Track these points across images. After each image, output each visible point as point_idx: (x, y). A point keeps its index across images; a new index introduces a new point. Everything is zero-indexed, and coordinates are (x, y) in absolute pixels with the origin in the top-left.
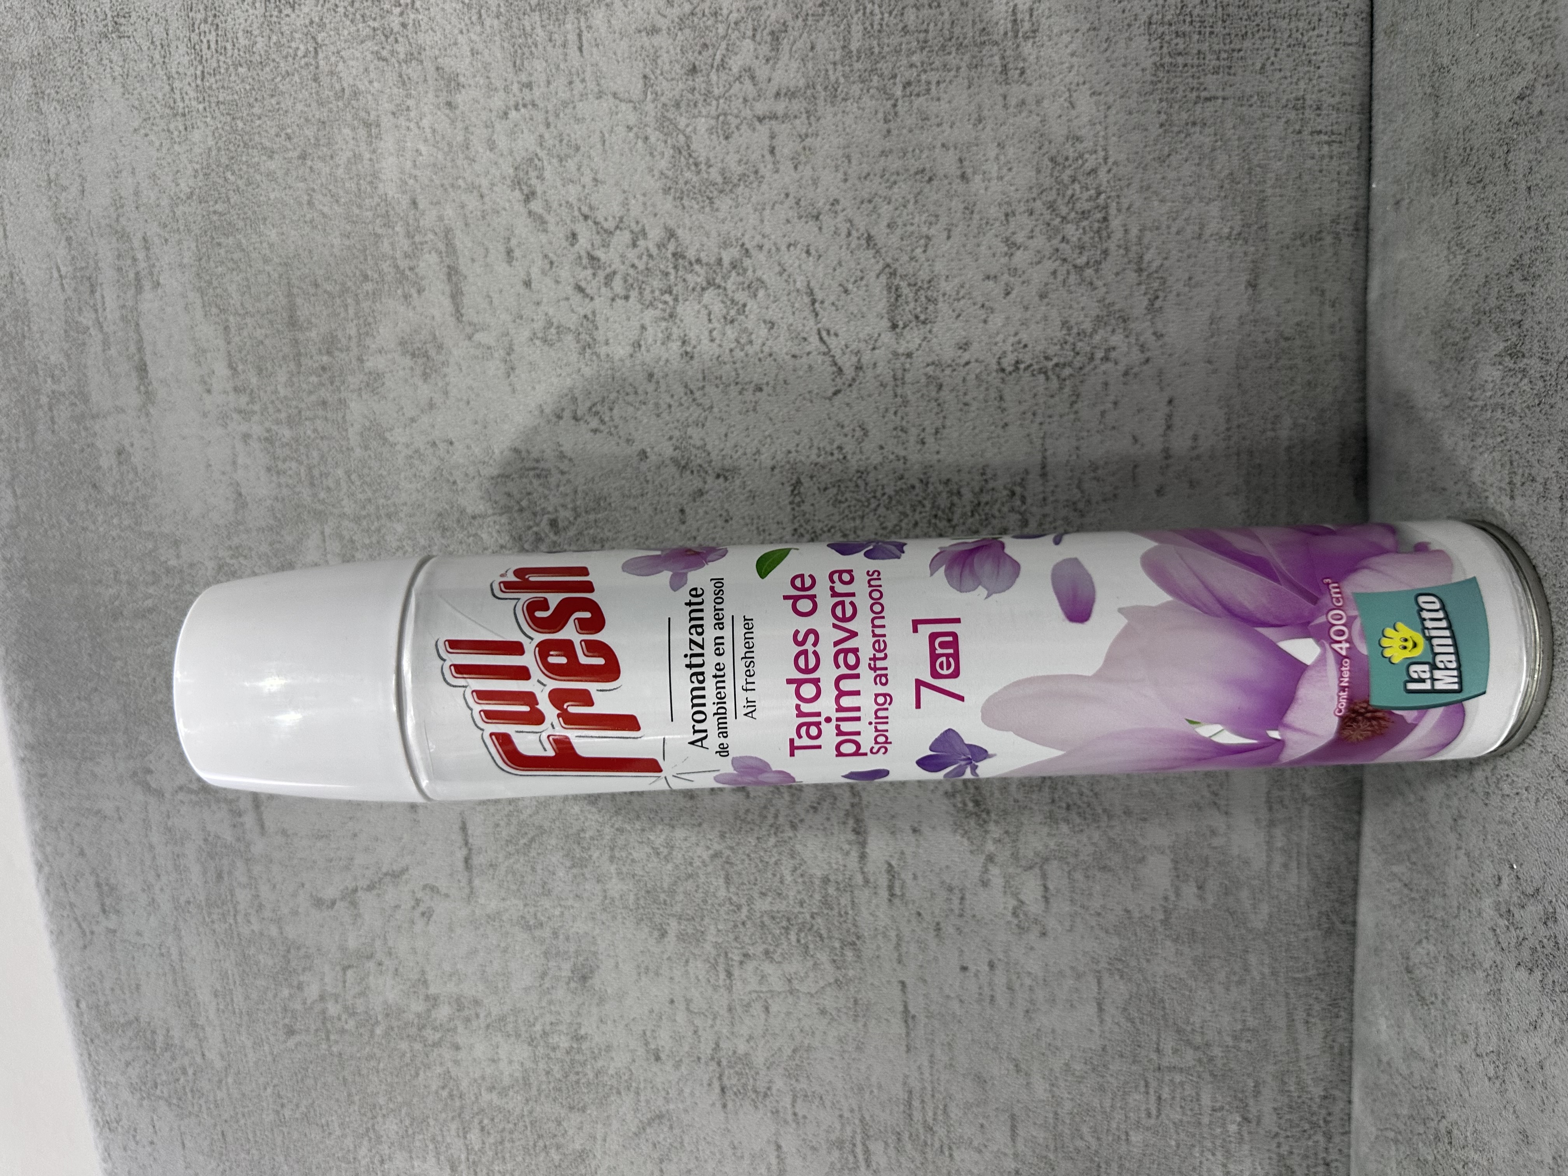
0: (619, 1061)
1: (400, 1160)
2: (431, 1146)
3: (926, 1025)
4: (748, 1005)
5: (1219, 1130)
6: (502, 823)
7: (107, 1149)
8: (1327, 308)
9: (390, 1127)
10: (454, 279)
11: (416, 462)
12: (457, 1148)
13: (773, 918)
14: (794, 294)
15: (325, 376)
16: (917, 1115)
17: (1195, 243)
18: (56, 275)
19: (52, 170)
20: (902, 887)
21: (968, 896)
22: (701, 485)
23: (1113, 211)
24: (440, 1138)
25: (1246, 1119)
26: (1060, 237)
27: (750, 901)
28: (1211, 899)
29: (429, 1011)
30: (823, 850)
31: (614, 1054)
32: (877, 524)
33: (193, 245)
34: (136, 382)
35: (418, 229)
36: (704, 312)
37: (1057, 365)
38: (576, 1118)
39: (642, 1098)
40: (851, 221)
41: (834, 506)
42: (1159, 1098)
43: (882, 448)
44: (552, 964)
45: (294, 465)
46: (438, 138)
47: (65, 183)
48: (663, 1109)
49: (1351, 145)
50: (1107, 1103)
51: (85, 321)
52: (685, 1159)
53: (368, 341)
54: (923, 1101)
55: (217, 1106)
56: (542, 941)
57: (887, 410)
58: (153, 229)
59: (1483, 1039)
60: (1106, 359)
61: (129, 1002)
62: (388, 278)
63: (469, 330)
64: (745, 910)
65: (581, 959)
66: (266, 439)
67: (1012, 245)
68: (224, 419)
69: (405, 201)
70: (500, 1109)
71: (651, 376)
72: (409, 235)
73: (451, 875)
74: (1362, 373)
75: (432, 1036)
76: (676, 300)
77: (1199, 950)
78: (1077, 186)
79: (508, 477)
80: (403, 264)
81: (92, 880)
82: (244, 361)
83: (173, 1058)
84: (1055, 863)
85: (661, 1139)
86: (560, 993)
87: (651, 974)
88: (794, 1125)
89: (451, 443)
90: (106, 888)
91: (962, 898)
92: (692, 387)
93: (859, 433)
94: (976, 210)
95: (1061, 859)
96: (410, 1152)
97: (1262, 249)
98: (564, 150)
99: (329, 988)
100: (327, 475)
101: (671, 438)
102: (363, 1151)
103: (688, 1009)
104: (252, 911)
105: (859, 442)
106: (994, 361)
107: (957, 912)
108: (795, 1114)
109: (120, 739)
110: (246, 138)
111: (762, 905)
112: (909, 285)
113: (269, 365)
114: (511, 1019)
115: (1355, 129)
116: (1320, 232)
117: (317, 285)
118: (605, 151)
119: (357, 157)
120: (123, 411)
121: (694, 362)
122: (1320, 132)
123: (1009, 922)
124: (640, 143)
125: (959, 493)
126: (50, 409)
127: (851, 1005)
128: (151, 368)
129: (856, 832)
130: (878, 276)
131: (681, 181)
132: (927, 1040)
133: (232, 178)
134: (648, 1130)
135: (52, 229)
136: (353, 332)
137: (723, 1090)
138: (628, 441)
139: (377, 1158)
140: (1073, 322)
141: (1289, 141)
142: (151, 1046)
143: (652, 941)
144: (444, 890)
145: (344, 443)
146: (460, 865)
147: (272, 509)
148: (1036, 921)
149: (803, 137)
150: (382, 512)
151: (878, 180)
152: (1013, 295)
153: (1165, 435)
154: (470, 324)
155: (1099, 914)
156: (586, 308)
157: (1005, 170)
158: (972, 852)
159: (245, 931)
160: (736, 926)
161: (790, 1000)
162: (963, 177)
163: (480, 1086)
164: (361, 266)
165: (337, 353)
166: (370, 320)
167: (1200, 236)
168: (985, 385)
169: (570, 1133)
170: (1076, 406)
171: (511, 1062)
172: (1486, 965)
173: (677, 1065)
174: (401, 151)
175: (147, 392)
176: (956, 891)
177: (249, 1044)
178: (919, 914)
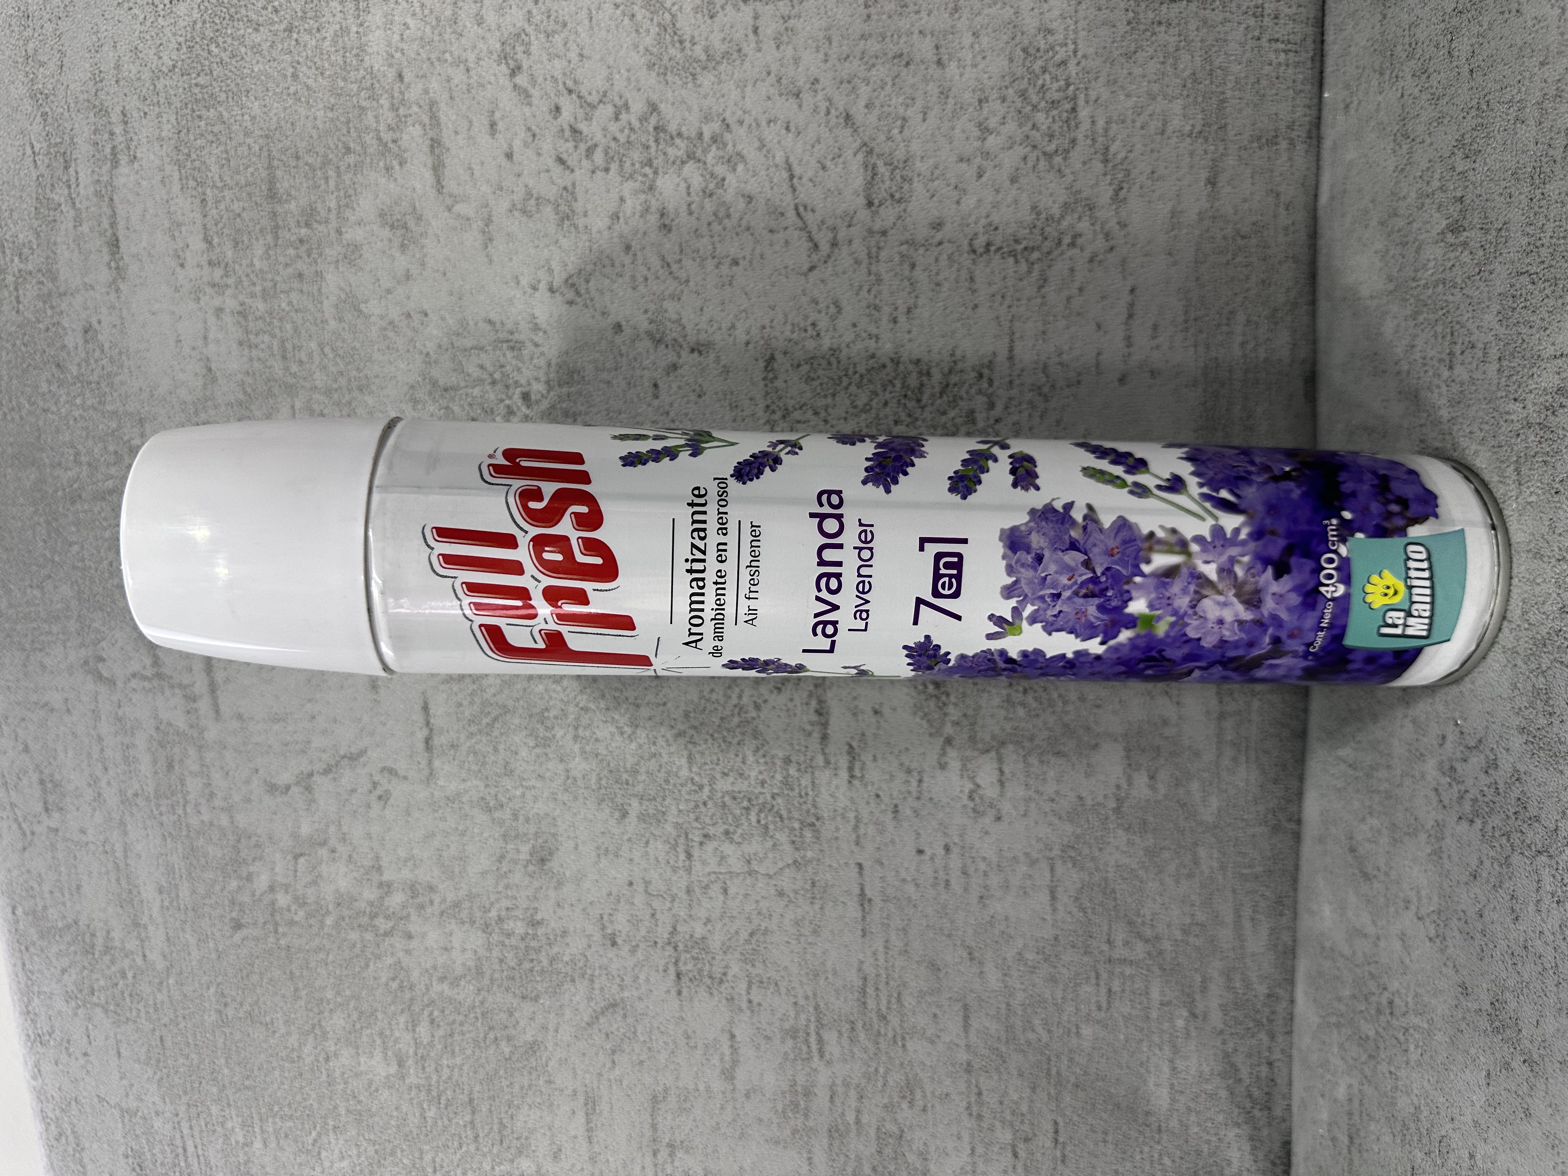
0: (576, 946)
1: (346, 1055)
2: (378, 1041)
3: (881, 909)
4: (707, 887)
5: (1166, 1025)
6: (465, 703)
7: (37, 1065)
8: (1281, 210)
9: (337, 1022)
10: (437, 151)
11: (391, 334)
12: (405, 1042)
13: (735, 798)
14: (772, 169)
15: (303, 249)
16: (871, 1004)
17: (1159, 137)
18: (29, 151)
19: (31, 45)
20: (862, 769)
21: (926, 779)
22: (675, 359)
23: (1081, 102)
24: (388, 1033)
25: (1194, 1015)
26: (1030, 125)
27: (712, 780)
28: (1162, 789)
29: (382, 898)
30: (785, 730)
31: (569, 940)
32: (848, 402)
33: (173, 119)
34: (106, 258)
35: (403, 102)
36: (683, 185)
37: (1026, 249)
38: (528, 1008)
39: (597, 986)
40: (830, 100)
41: (806, 382)
42: (1110, 990)
43: (854, 325)
44: (510, 846)
45: (267, 338)
46: (427, 12)
47: (44, 58)
48: (617, 997)
49: (1305, 55)
50: (1059, 994)
51: (56, 198)
52: (637, 1051)
53: (348, 213)
54: (877, 989)
55: (156, 1010)
56: (502, 823)
57: (861, 288)
58: (133, 102)
59: (1425, 901)
60: (1073, 244)
61: (68, 905)
62: (371, 150)
63: (449, 201)
64: (706, 790)
65: (540, 841)
66: (239, 313)
67: (985, 130)
68: (197, 294)
69: (391, 74)
70: (450, 1000)
71: (628, 248)
72: (394, 108)
73: (411, 756)
74: (1313, 277)
75: (383, 924)
76: (656, 173)
77: (1150, 841)
78: (1047, 76)
79: (482, 349)
80: (387, 137)
81: (35, 777)
82: (220, 234)
83: (113, 962)
84: (1011, 747)
85: (613, 1029)
86: (517, 877)
87: (611, 856)
88: (748, 1013)
89: (426, 315)
90: (49, 785)
91: (920, 781)
92: (669, 260)
93: (833, 310)
94: (951, 94)
95: (1018, 743)
96: (357, 1048)
97: (1221, 148)
98: (552, 26)
99: (279, 879)
100: (300, 348)
101: (646, 311)
102: (308, 1048)
103: (646, 892)
104: (203, 801)
105: (833, 318)
106: (966, 242)
107: (915, 794)
108: (750, 1001)
109: (73, 626)
110: (232, 10)
111: (724, 785)
112: (886, 164)
113: (245, 238)
114: (466, 904)
115: (1309, 41)
116: (1276, 137)
117: (298, 158)
118: (591, 28)
119: (344, 31)
120: (92, 288)
121: (673, 236)
122: (1277, 40)
123: (964, 806)
124: (627, 21)
125: (928, 374)
126: (16, 289)
127: (808, 887)
128: (123, 245)
129: (819, 713)
130: (855, 155)
131: (666, 58)
132: (883, 924)
133: (216, 51)
134: (602, 1020)
135: (27, 106)
136: (333, 205)
137: (679, 975)
138: (604, 313)
139: (323, 1055)
140: (1041, 206)
141: (1248, 47)
142: (89, 950)
143: (612, 822)
144: (402, 773)
145: (319, 315)
146: (421, 746)
147: (242, 384)
148: (991, 806)
149: (785, 19)
150: (354, 384)
151: (856, 62)
152: (984, 179)
153: (1126, 324)
154: (451, 195)
155: (1053, 800)
156: (567, 180)
157: (979, 58)
158: (931, 735)
159: (194, 821)
160: (697, 806)
161: (749, 881)
162: (939, 62)
163: (431, 975)
164: (343, 139)
165: (315, 225)
166: (351, 192)
167: (1163, 133)
168: (956, 266)
169: (522, 1023)
170: (1043, 290)
171: (464, 950)
172: (1429, 826)
173: (634, 950)
174: (389, 24)
175: (117, 268)
176: (915, 774)
177: (192, 941)
178: (878, 796)
